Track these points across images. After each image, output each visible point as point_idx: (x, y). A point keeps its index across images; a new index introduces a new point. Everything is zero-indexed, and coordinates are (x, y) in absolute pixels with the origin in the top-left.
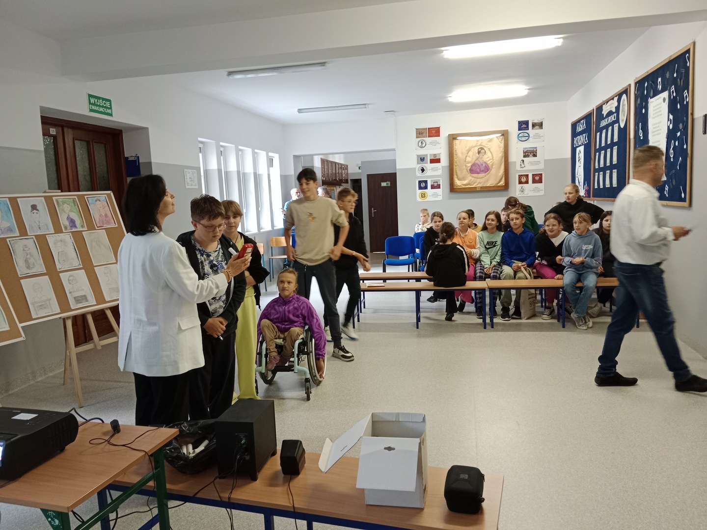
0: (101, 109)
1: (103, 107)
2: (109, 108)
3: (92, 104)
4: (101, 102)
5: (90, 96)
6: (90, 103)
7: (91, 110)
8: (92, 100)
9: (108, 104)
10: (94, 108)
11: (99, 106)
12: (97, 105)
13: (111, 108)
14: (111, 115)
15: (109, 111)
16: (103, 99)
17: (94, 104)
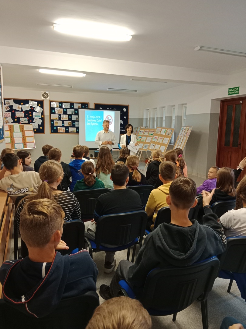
0: (234, 92)
1: (235, 91)
2: (237, 91)
3: (230, 92)
4: (234, 90)
5: (229, 89)
6: (229, 92)
7: (229, 95)
8: (230, 90)
9: (237, 89)
10: (230, 93)
11: (233, 91)
12: (232, 91)
13: (239, 90)
14: (238, 93)
15: (237, 92)
16: (235, 88)
17: (231, 92)
